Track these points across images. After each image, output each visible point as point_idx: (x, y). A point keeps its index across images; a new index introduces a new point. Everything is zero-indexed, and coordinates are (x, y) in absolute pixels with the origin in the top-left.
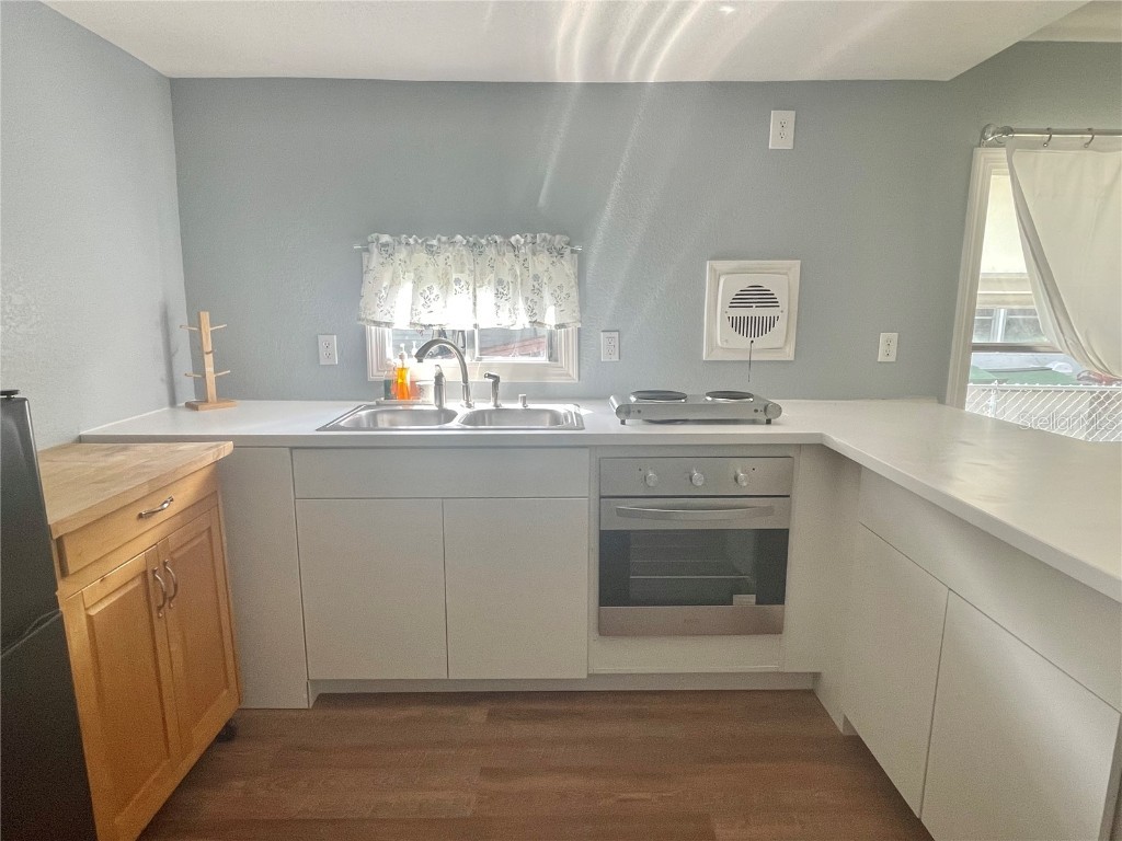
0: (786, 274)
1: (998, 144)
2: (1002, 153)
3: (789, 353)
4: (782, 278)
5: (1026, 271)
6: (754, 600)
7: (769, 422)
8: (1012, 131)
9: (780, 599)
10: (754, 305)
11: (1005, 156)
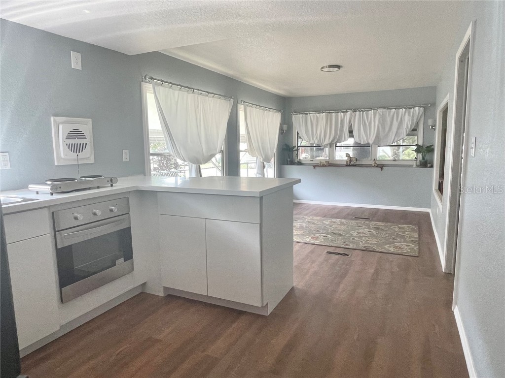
0: (86, 124)
1: (149, 82)
2: (151, 86)
3: (92, 160)
4: (86, 127)
5: (161, 129)
6: (123, 260)
7: (112, 186)
8: (153, 79)
9: (131, 257)
10: (77, 138)
11: (152, 87)
